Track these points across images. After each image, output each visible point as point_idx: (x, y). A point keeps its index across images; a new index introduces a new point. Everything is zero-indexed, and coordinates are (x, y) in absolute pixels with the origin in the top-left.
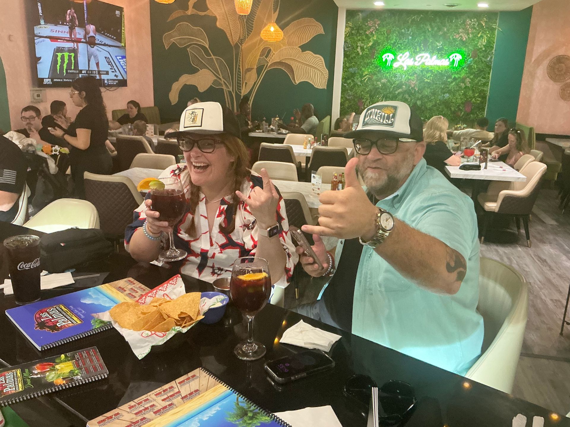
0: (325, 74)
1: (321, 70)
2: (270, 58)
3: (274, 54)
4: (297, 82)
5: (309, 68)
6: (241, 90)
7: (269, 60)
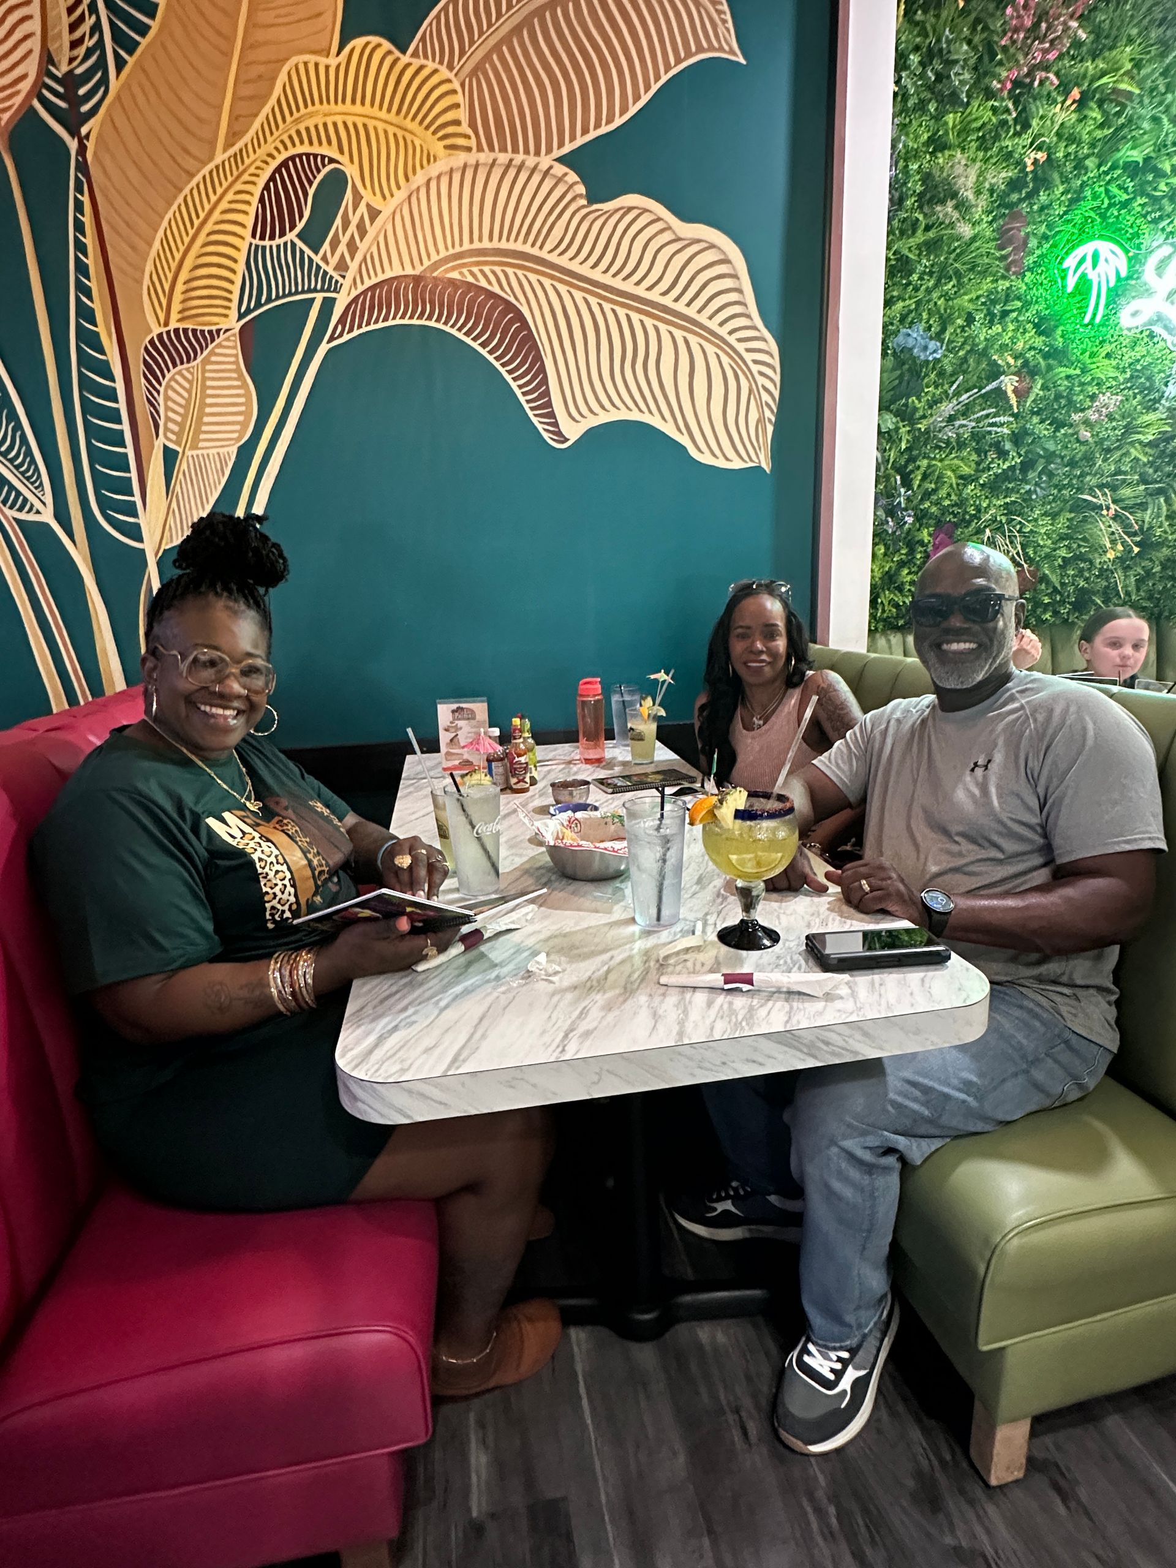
0: (755, 368)
1: (731, 339)
2: (342, 248)
3: (374, 214)
4: (573, 432)
5: (649, 322)
6: (135, 515)
7: (342, 266)
